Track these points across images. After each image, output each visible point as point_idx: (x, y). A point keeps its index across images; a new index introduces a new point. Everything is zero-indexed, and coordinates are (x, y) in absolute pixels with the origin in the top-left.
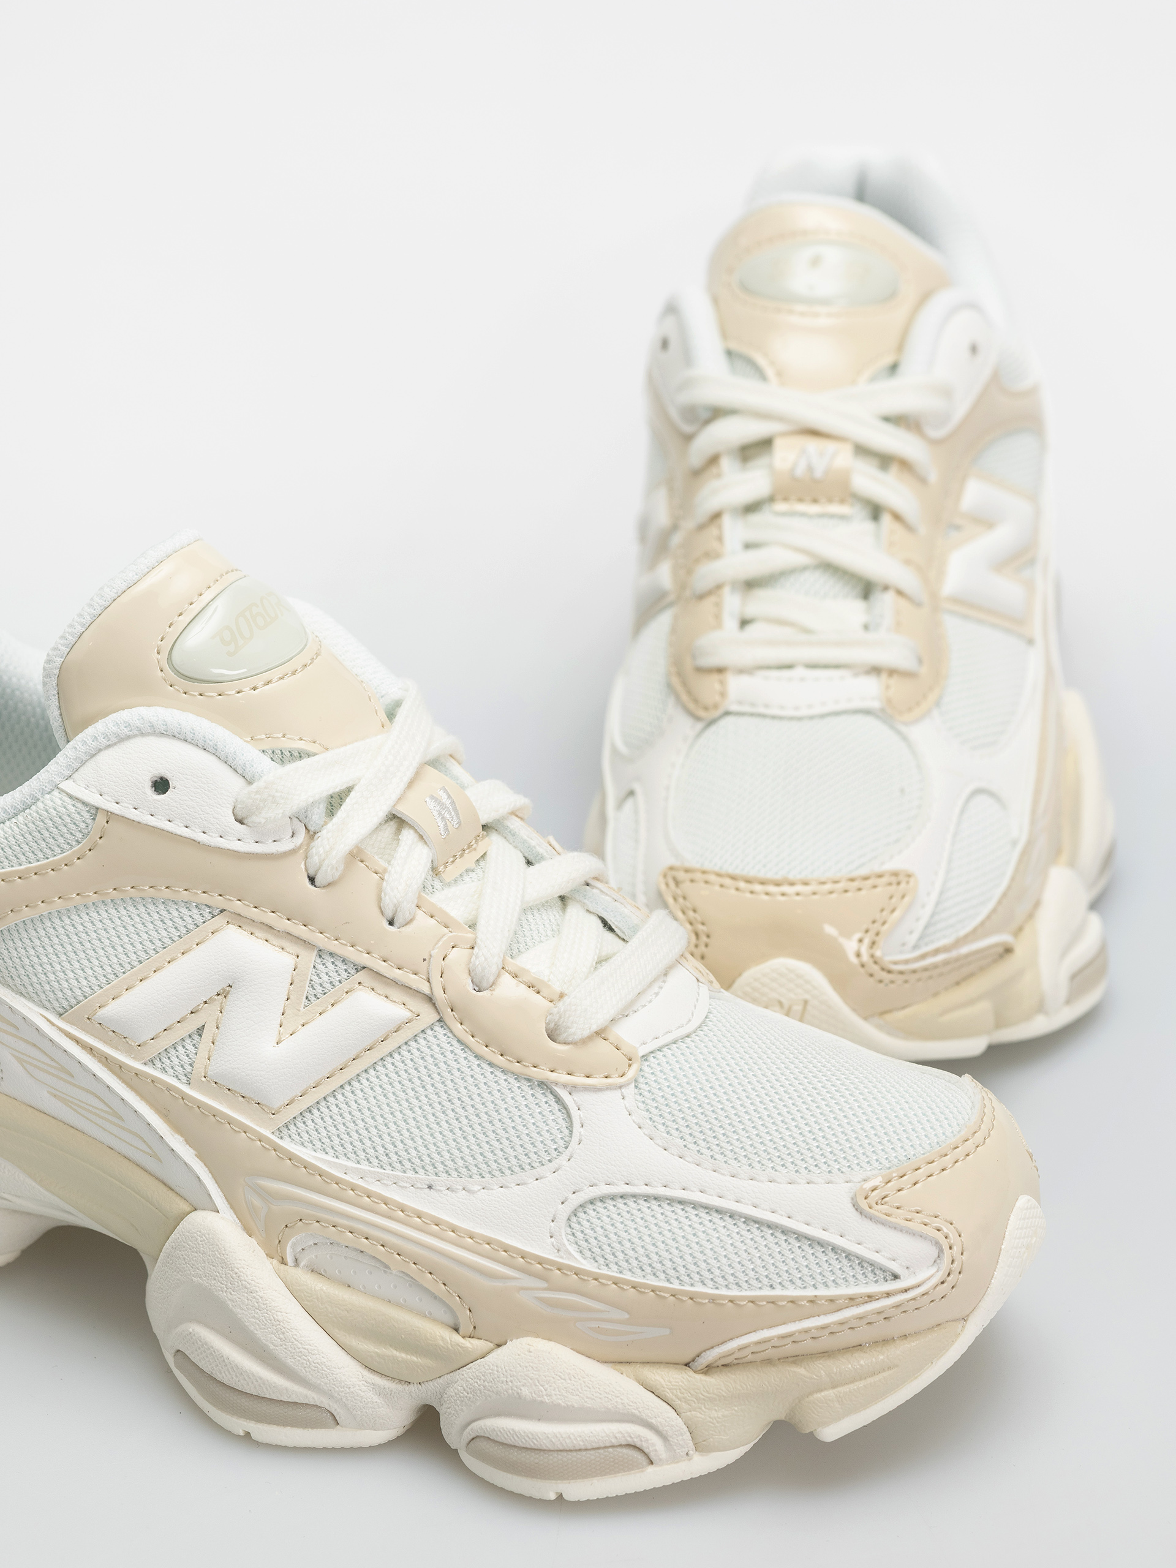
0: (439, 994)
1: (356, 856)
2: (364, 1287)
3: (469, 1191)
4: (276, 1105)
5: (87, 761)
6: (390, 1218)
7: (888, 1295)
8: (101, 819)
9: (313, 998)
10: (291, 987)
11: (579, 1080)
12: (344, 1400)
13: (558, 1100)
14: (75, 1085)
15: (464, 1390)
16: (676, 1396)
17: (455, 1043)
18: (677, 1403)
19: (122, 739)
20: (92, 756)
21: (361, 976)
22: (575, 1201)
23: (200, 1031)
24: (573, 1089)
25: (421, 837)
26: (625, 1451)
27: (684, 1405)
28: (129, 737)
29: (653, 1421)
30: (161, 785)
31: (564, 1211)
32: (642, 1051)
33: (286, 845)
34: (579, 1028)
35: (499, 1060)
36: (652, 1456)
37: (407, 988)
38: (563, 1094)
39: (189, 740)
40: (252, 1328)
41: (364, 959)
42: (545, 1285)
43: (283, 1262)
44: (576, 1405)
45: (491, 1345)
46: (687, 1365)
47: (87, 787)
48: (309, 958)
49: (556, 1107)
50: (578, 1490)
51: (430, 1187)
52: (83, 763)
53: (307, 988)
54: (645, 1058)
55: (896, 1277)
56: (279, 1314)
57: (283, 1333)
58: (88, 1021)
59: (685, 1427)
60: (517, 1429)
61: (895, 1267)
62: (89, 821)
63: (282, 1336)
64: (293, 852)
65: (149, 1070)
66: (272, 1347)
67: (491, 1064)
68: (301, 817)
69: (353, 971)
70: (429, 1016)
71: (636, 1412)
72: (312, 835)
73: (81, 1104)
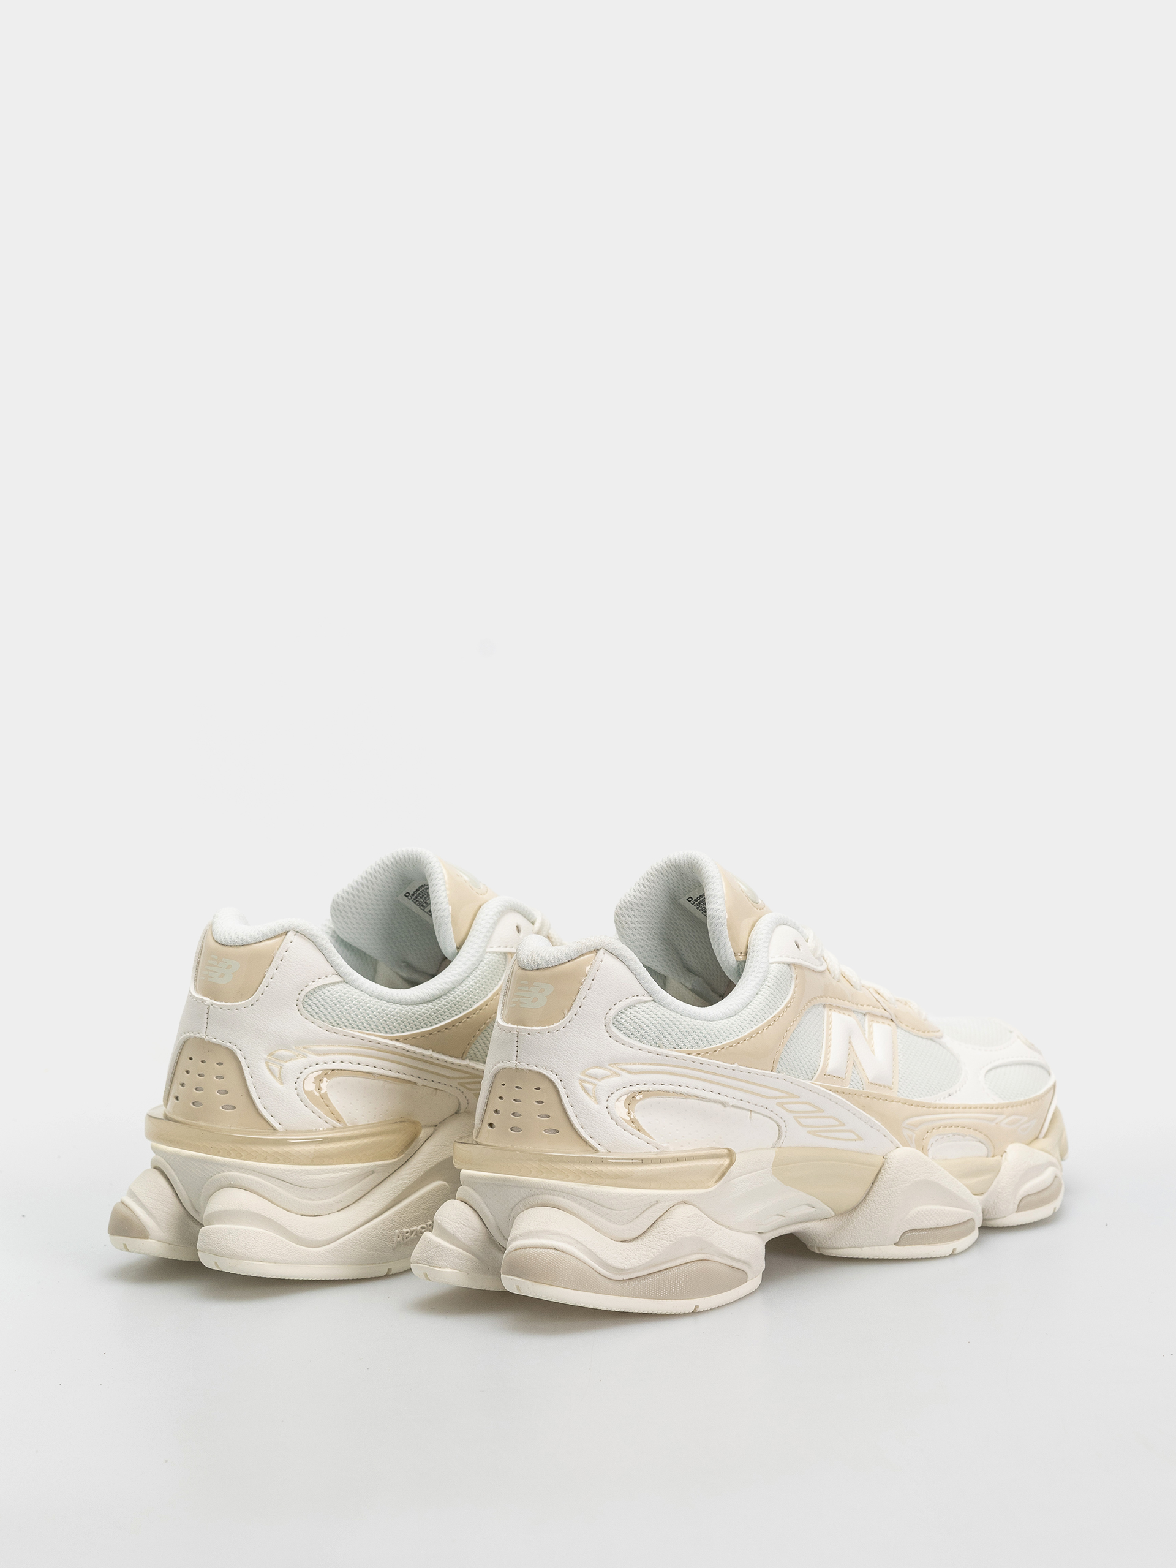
0: (890, 1013)
4: (891, 1084)
8: (793, 968)
10: (861, 1030)
11: (935, 1035)
12: (977, 1210)
14: (825, 1117)
15: (1008, 1179)
17: (906, 1033)
20: (769, 944)
21: (867, 1017)
23: (855, 1063)
30: (798, 945)
31: (984, 1085)
37: (881, 1016)
40: (948, 1188)
41: (863, 1009)
45: (1000, 1157)
47: (780, 956)
51: (949, 1095)
52: (768, 948)
62: (790, 972)
63: (956, 1186)
65: (851, 1088)
73: (821, 1129)
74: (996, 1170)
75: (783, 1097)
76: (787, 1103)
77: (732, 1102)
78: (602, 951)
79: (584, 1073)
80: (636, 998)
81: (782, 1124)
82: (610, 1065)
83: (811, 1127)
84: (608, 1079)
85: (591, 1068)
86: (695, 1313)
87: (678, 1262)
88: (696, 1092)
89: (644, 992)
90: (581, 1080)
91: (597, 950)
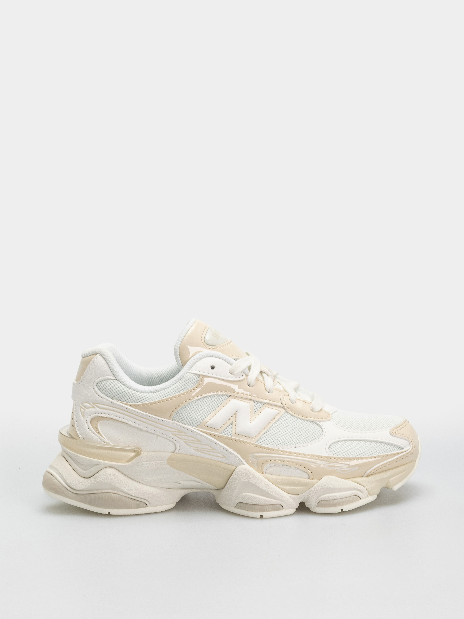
0: (284, 406)
1: (257, 379)
2: (284, 475)
3: (304, 446)
4: (254, 436)
5: (193, 365)
6: (288, 455)
7: (402, 452)
8: (201, 377)
9: (255, 412)
10: (250, 410)
11: (320, 419)
12: (285, 501)
13: (317, 424)
14: (202, 444)
15: (315, 491)
17: (291, 416)
18: (363, 484)
19: (201, 359)
20: (194, 364)
21: (265, 405)
22: (329, 444)
23: (232, 424)
24: (320, 421)
25: (267, 375)
26: (354, 497)
27: (365, 485)
28: (202, 358)
29: (360, 489)
30: (213, 367)
31: (327, 447)
32: (331, 413)
33: (242, 378)
34: (317, 408)
35: (303, 418)
36: (361, 497)
37: (277, 406)
39: (216, 357)
40: (261, 487)
41: (265, 401)
42: (328, 462)
43: (262, 473)
45: (317, 480)
46: (362, 476)
47: (196, 371)
48: (252, 403)
49: (317, 426)
50: (346, 508)
51: (295, 447)
52: (192, 366)
53: (254, 410)
54: (332, 414)
55: (402, 449)
57: (269, 487)
58: (204, 426)
59: (366, 490)
61: (402, 446)
62: (198, 378)
63: (269, 488)
64: (244, 379)
65: (221, 434)
66: (267, 491)
67: (300, 419)
68: (243, 372)
69: (263, 405)
70: (283, 411)
71: (355, 487)
72: (247, 375)
73: (203, 449)
74: (310, 486)
75: (175, 432)
76: (178, 435)
77: (145, 429)
78: (99, 355)
79: (82, 404)
80: (108, 377)
81: (177, 445)
82: (92, 403)
83: (195, 447)
84: (90, 409)
85: (85, 403)
86: (109, 515)
87: (99, 491)
88: (126, 421)
89: (112, 375)
90: (81, 407)
91: (97, 354)
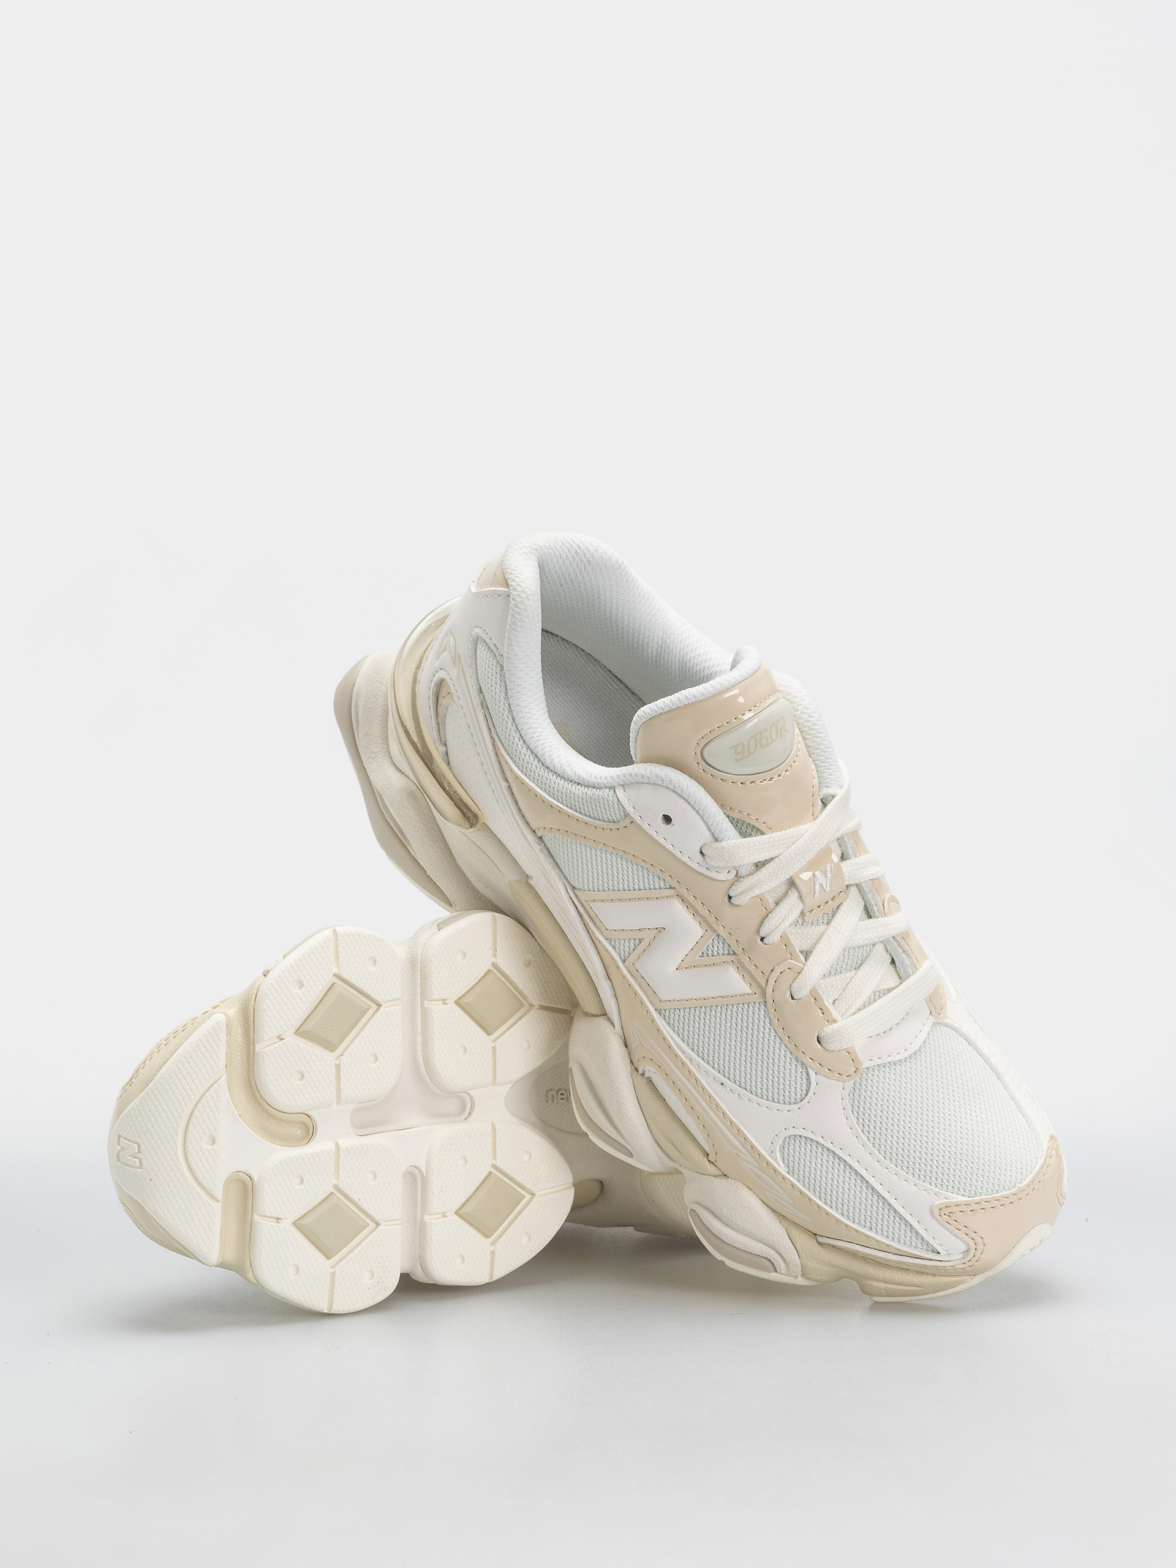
0: (769, 990)
1: (760, 897)
3: (740, 1096)
4: (663, 998)
5: (634, 784)
7: (930, 1260)
8: (628, 821)
9: (705, 956)
10: (697, 945)
11: (822, 1070)
13: (808, 1075)
16: (802, 1249)
17: (767, 1018)
18: (801, 1252)
19: (656, 784)
20: (638, 783)
21: (735, 958)
22: (792, 1132)
23: (641, 940)
24: (818, 1072)
25: (801, 897)
26: (765, 1261)
27: (804, 1255)
28: (660, 785)
29: (784, 1255)
30: (667, 819)
31: (784, 1134)
33: (722, 877)
34: (835, 1044)
35: (786, 1039)
36: (776, 1268)
37: (754, 979)
38: (812, 1073)
39: (691, 803)
41: (739, 952)
43: (636, 1070)
44: (748, 1230)
45: (718, 1173)
46: (815, 1235)
47: (632, 803)
48: (712, 935)
49: (805, 1078)
50: (733, 1265)
51: (722, 1084)
52: (632, 784)
53: (705, 948)
55: (938, 1253)
56: (622, 1099)
59: (800, 1265)
60: (714, 1224)
61: (940, 1248)
64: (725, 881)
67: (781, 1039)
68: (737, 867)
69: (732, 953)
71: (777, 1245)
72: (738, 877)
